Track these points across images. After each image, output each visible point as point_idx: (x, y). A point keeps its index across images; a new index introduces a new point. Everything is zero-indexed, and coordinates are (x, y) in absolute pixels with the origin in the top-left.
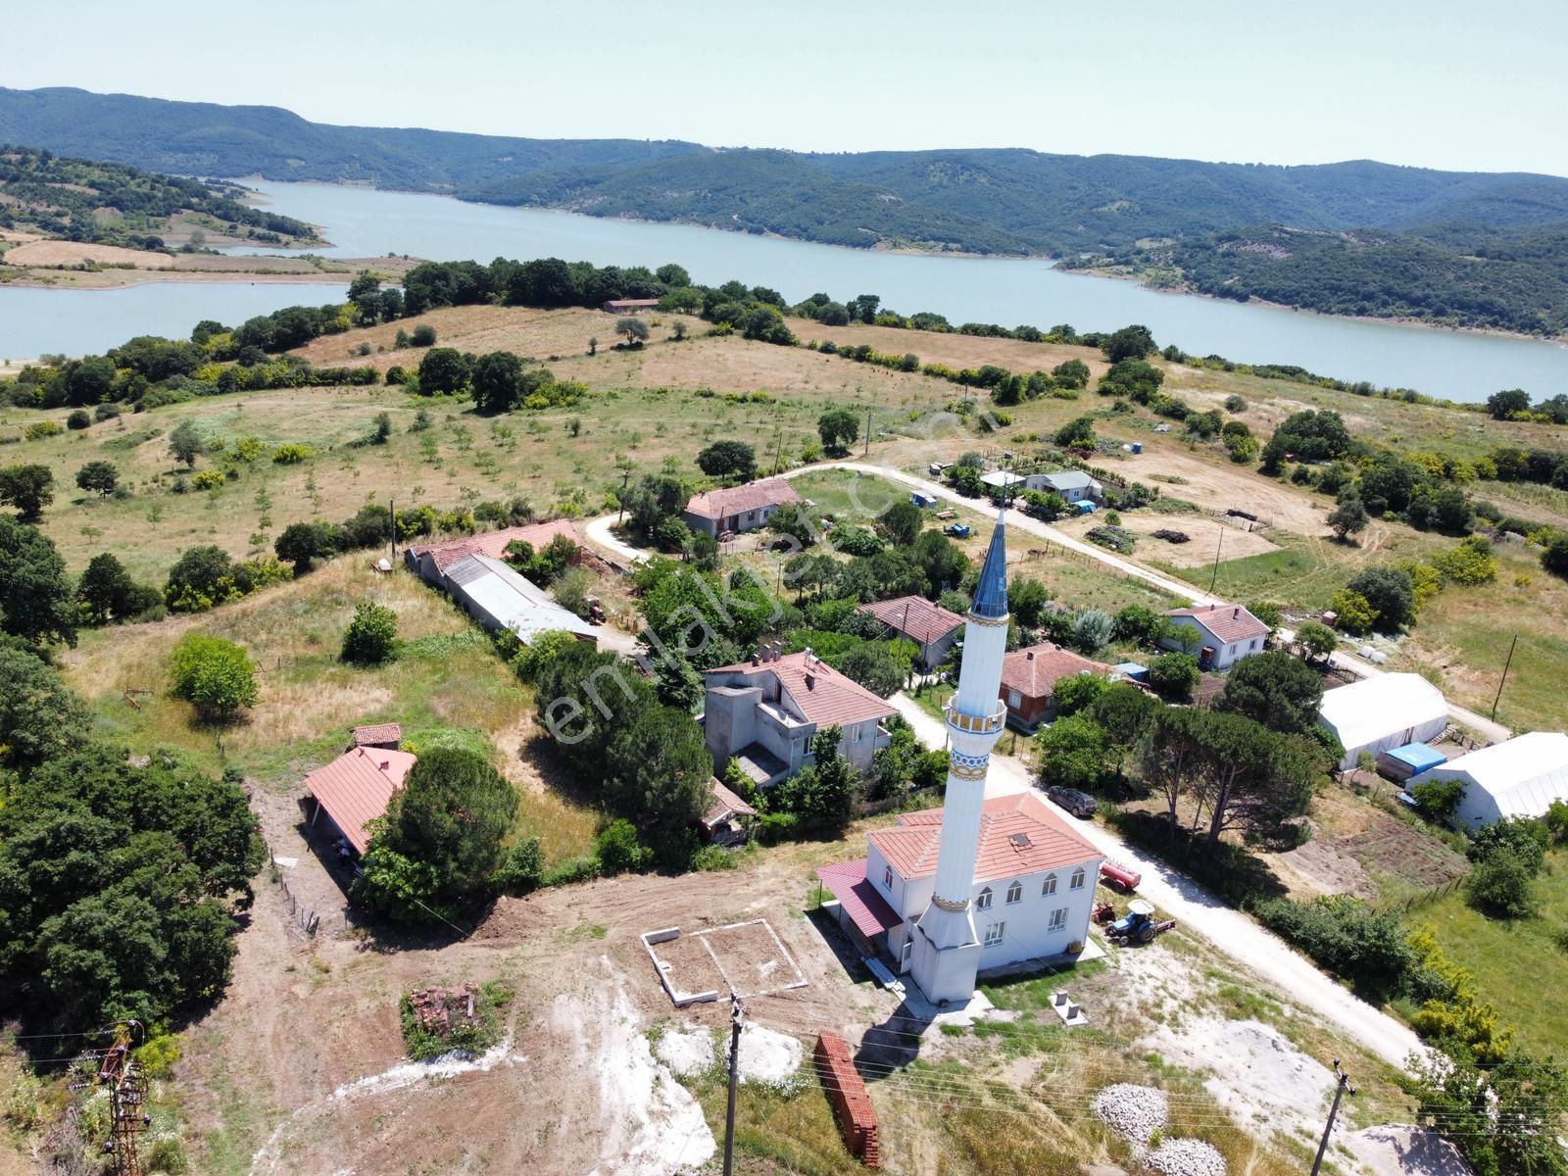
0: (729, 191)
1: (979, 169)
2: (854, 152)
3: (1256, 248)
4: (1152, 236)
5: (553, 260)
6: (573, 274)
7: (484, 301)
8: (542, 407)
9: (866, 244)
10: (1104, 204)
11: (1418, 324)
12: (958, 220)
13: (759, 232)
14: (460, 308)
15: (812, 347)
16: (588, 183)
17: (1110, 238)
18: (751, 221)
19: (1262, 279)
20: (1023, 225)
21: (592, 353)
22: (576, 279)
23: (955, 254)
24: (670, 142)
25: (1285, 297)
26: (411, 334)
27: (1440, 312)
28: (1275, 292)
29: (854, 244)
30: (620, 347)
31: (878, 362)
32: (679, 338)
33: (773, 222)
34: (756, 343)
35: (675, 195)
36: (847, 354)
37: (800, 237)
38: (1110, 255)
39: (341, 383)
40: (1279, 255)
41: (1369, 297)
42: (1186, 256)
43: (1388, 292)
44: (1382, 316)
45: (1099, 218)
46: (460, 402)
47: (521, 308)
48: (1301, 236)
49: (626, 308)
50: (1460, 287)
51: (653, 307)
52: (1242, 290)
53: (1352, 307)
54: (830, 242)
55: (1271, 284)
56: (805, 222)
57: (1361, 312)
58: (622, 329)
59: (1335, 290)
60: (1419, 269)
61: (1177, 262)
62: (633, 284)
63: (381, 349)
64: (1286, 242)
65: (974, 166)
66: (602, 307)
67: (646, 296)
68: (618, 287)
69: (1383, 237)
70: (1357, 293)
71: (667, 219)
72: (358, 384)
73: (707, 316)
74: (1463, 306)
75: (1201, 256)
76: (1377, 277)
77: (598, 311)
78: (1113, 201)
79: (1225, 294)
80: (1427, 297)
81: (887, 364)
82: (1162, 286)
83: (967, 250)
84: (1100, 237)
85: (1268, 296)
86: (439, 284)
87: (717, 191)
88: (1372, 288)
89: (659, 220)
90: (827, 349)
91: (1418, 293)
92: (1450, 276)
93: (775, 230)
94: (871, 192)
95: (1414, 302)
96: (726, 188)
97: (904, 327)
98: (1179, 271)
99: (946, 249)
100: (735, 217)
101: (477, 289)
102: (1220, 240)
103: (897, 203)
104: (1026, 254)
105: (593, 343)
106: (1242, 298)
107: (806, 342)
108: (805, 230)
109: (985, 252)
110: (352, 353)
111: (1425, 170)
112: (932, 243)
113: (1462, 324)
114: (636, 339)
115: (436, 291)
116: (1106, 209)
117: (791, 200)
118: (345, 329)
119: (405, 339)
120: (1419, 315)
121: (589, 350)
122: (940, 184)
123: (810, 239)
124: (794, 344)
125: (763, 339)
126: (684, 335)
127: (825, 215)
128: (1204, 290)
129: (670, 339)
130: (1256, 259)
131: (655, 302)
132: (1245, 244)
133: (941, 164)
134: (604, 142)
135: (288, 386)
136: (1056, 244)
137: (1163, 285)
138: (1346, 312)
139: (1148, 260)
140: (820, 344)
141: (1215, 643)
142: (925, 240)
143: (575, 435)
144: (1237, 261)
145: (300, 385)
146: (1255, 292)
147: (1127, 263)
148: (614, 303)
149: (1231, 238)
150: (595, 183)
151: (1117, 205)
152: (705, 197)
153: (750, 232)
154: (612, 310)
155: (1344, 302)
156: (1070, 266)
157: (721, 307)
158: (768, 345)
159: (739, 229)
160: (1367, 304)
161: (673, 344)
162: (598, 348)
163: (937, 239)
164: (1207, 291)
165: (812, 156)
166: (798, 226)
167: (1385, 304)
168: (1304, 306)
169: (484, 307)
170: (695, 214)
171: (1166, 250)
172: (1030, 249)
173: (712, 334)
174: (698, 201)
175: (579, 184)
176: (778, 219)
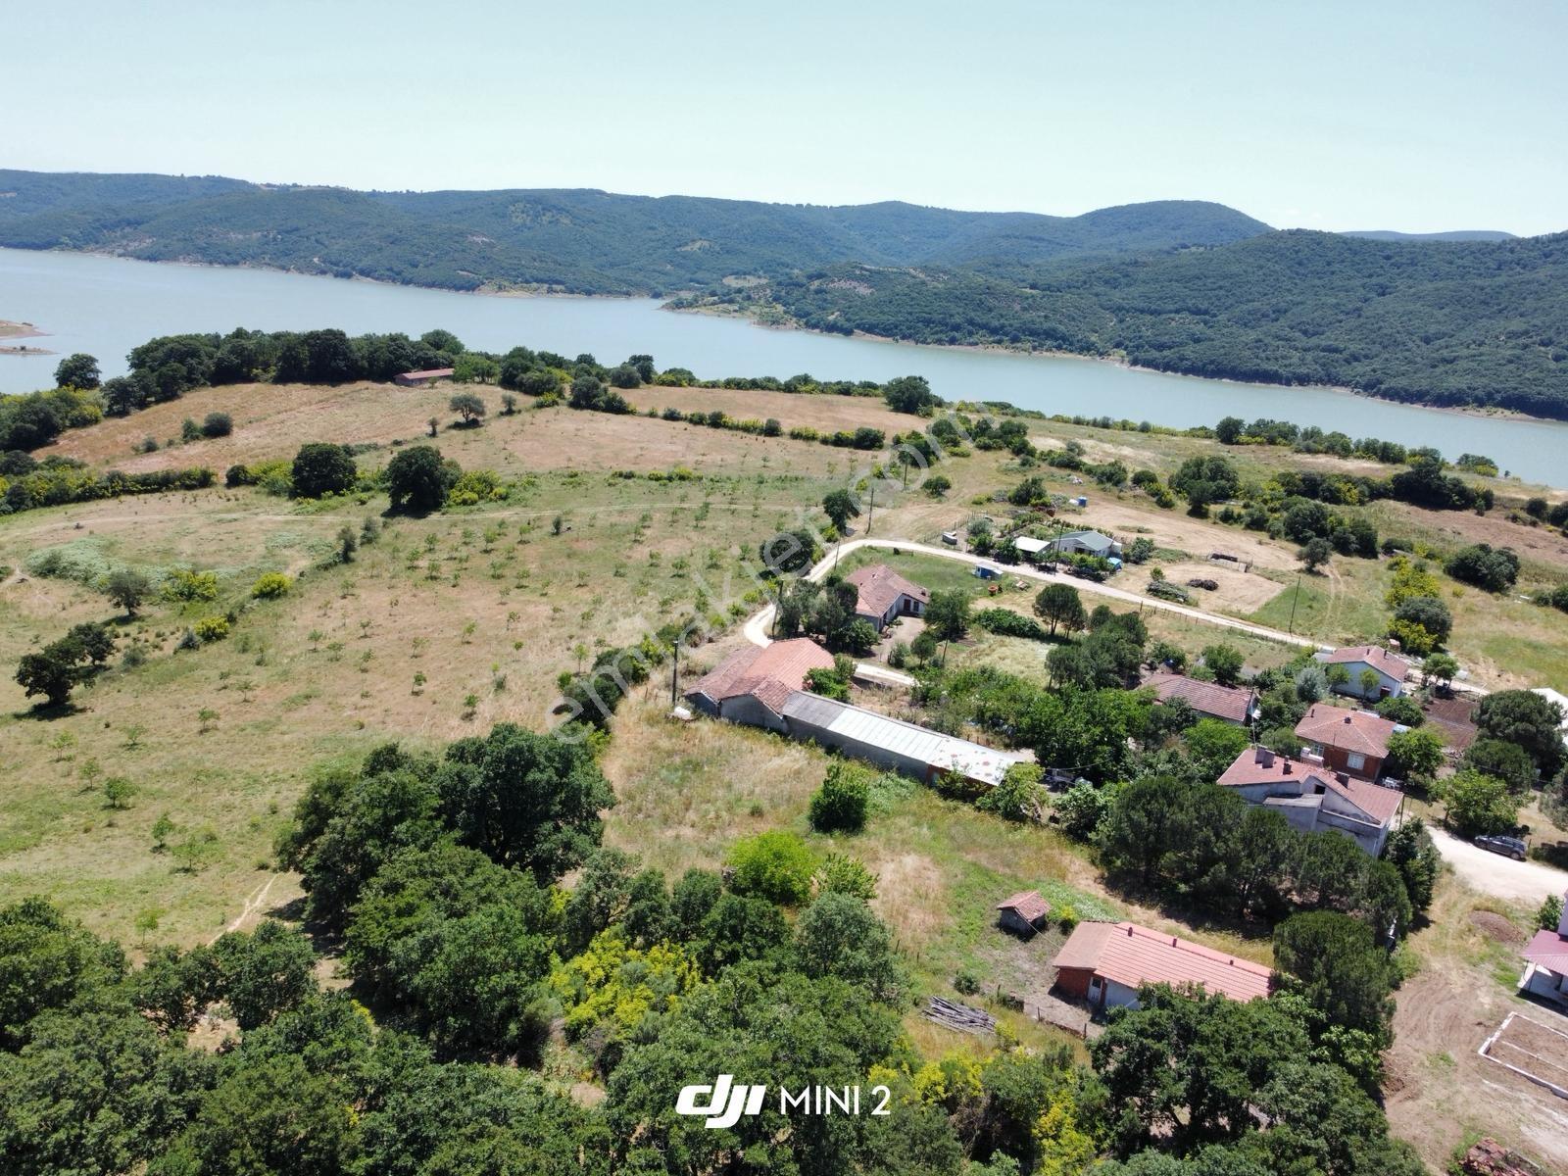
0: (302, 233)
1: (560, 210)
2: (418, 191)
3: (844, 285)
4: (737, 274)
5: (329, 332)
7: (249, 379)
8: (473, 503)
9: (470, 287)
10: (686, 244)
11: (1000, 350)
12: (555, 262)
13: (347, 276)
14: (221, 390)
15: (652, 415)
17: (699, 275)
18: (336, 264)
19: (862, 314)
20: (612, 265)
21: (434, 434)
22: (359, 353)
23: (560, 295)
24: (209, 178)
25: (884, 329)
26: (200, 422)
27: (1015, 340)
28: (876, 326)
29: (458, 288)
30: (457, 426)
31: (737, 428)
32: (510, 412)
33: (360, 266)
34: (587, 414)
35: (240, 237)
36: (697, 421)
37: (394, 280)
38: (713, 294)
39: (169, 489)
40: (863, 290)
41: (957, 328)
42: (783, 293)
43: (971, 322)
44: (971, 344)
45: (684, 257)
47: (299, 385)
48: (879, 272)
49: (421, 381)
50: (1027, 316)
51: (447, 377)
52: (847, 325)
53: (943, 337)
54: (431, 285)
55: (871, 319)
56: (398, 266)
57: (953, 341)
58: (458, 404)
59: (928, 322)
60: (991, 302)
61: (776, 299)
63: (170, 443)
64: (868, 278)
65: (554, 207)
66: (393, 381)
67: (436, 367)
68: (407, 358)
69: (945, 273)
70: (946, 325)
71: (236, 263)
72: (189, 488)
73: (509, 381)
74: (1033, 333)
75: (797, 293)
76: (961, 310)
77: (389, 385)
78: (694, 241)
79: (831, 328)
80: (1003, 327)
81: (746, 429)
82: (773, 323)
83: (572, 292)
84: (688, 276)
85: (870, 329)
86: (193, 362)
87: (287, 232)
88: (957, 319)
89: (226, 264)
90: (672, 416)
91: (995, 323)
92: (1017, 307)
93: (366, 273)
94: (461, 234)
95: (994, 331)
96: (297, 229)
97: (681, 385)
98: (780, 308)
99: (550, 291)
100: (316, 260)
101: (241, 366)
102: (811, 277)
103: (491, 246)
104: (628, 294)
105: (434, 423)
106: (848, 332)
107: (646, 410)
108: (399, 274)
109: (589, 293)
110: (136, 450)
111: (945, 211)
112: (535, 285)
113: (1035, 349)
114: (472, 416)
115: (191, 370)
116: (688, 248)
117: (376, 242)
118: (95, 421)
119: (195, 429)
120: (999, 342)
121: (429, 430)
122: (524, 225)
123: (406, 282)
124: (632, 413)
125: (595, 408)
126: (514, 408)
127: (418, 257)
128: (811, 326)
129: (502, 414)
130: (845, 295)
131: (449, 372)
132: (833, 281)
133: (521, 205)
134: (128, 176)
135: (102, 497)
136: (653, 283)
137: (775, 322)
138: (939, 342)
139: (749, 298)
140: (661, 413)
142: (527, 282)
143: (557, 534)
144: (829, 297)
145: (115, 494)
146: (858, 327)
147: (731, 301)
148: (409, 376)
149: (820, 276)
150: (140, 223)
151: (698, 244)
152: (275, 239)
153: (336, 276)
154: (408, 383)
155: (936, 333)
156: (679, 305)
158: (599, 415)
159: (323, 272)
160: (957, 335)
161: (506, 419)
162: (439, 428)
163: (538, 281)
164: (815, 326)
165: (374, 194)
166: (390, 269)
167: (971, 334)
168: (904, 338)
169: (252, 387)
170: (267, 257)
171: (763, 287)
172: (631, 289)
173: (540, 406)
174: (267, 243)
175: (118, 224)
176: (367, 262)
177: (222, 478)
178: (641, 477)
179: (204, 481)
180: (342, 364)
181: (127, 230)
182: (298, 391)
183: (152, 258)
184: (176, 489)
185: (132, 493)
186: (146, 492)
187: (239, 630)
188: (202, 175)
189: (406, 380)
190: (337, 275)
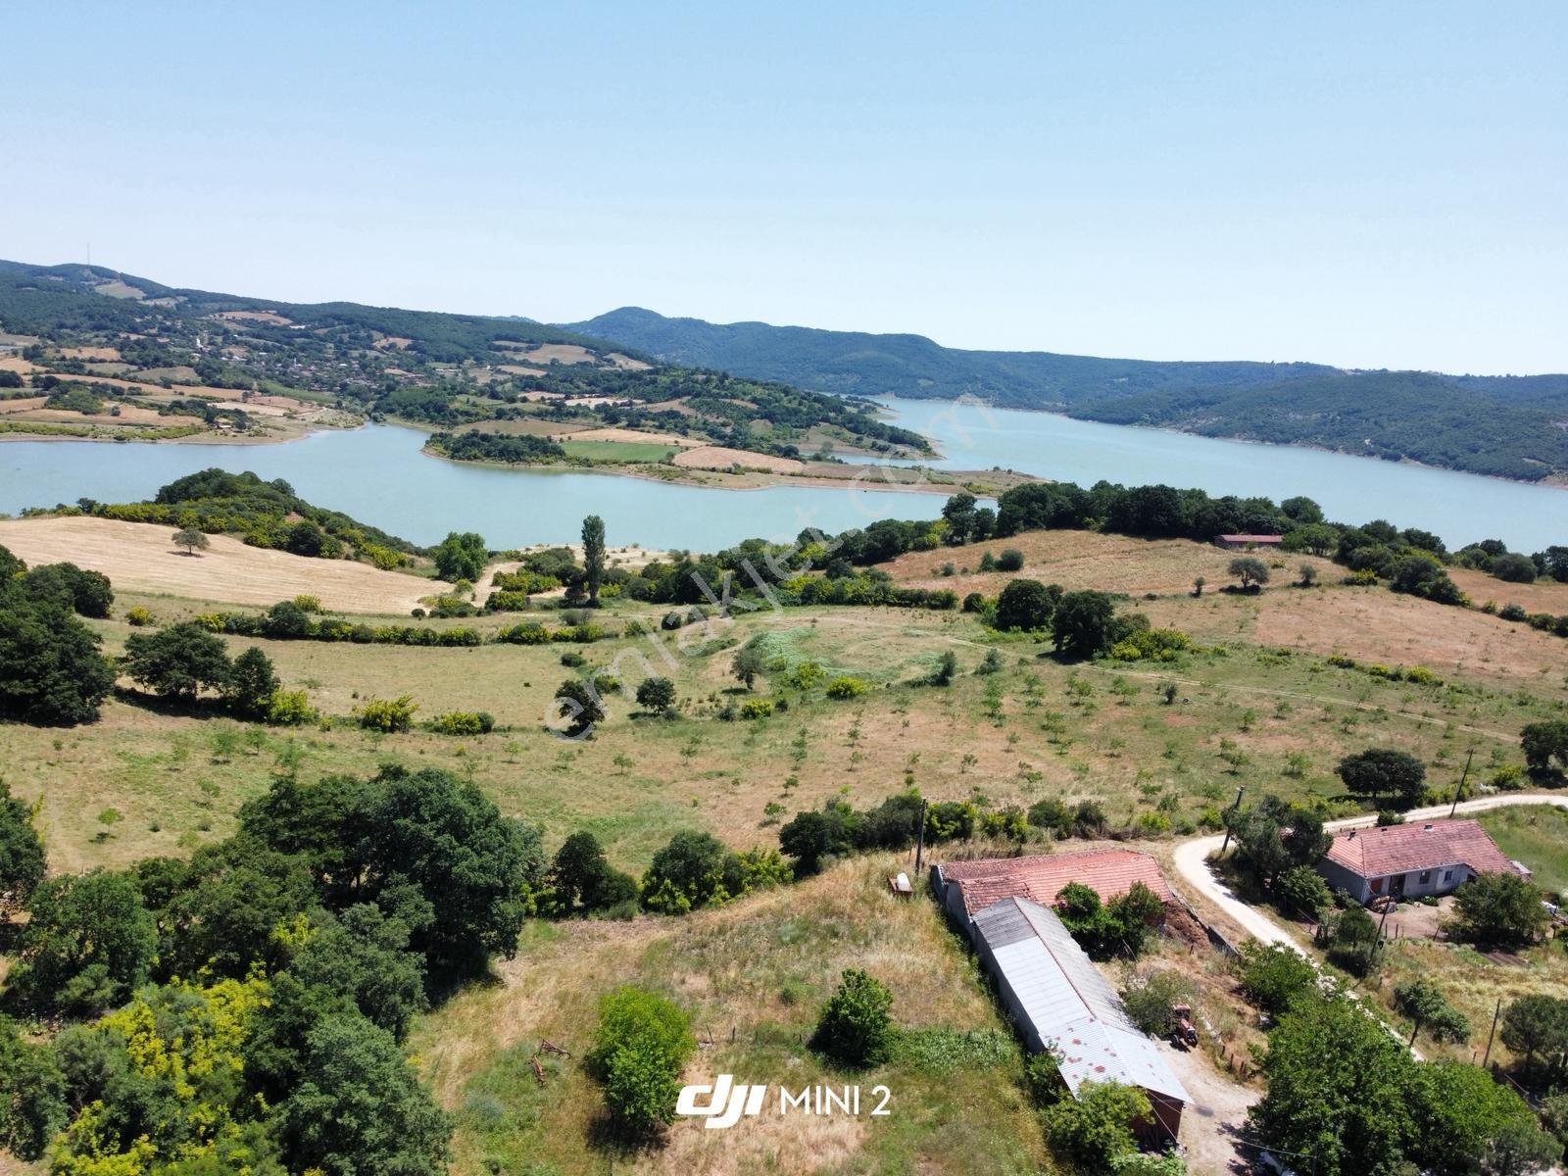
0: (1364, 414)
5: (1162, 488)
6: (1183, 504)
7: (1080, 526)
8: (1132, 659)
9: (1533, 476)
13: (1395, 458)
14: (1053, 533)
15: (1487, 610)
16: (1203, 403)
18: (1387, 447)
21: (1197, 595)
22: (1185, 509)
24: (1298, 364)
26: (997, 557)
29: (1517, 477)
30: (1232, 590)
32: (1306, 585)
33: (1413, 448)
34: (1405, 598)
35: (1299, 417)
36: (1541, 623)
37: (1445, 465)
39: (917, 605)
46: (1038, 641)
47: (1120, 536)
49: (1241, 544)
51: (1274, 544)
54: (1486, 472)
56: (1454, 450)
58: (1236, 569)
62: (1253, 517)
63: (965, 571)
66: (1213, 542)
67: (1269, 531)
68: (1235, 520)
71: (1287, 442)
72: (933, 607)
73: (1342, 558)
77: (1207, 545)
86: (1035, 505)
87: (1348, 413)
89: (1277, 442)
90: (1511, 615)
93: (1415, 456)
94: (1543, 418)
96: (1359, 411)
100: (1367, 441)
101: (1074, 513)
105: (1199, 583)
107: (1485, 604)
108: (1453, 458)
110: (935, 572)
114: (1252, 582)
115: (1032, 512)
117: (1438, 425)
118: (932, 547)
119: (990, 562)
121: (1194, 590)
123: (1458, 468)
124: (1463, 604)
125: (1419, 593)
126: (1312, 581)
127: (1481, 442)
129: (1295, 585)
131: (1278, 539)
134: (1224, 364)
135: (865, 604)
140: (1501, 608)
143: (1169, 703)
145: (877, 603)
148: (1228, 538)
150: (1211, 403)
152: (1333, 420)
153: (1383, 458)
154: (1225, 545)
157: (1363, 551)
159: (1371, 454)
161: (1299, 592)
162: (1204, 589)
165: (1467, 378)
166: (1445, 454)
169: (1078, 533)
170: (1320, 437)
173: (1350, 583)
174: (1324, 424)
175: (1193, 404)
176: (1420, 445)
177: (960, 604)
178: (1361, 669)
179: (945, 602)
180: (1162, 519)
181: (1201, 409)
182: (1116, 540)
183: (1211, 434)
184: (923, 607)
185: (889, 604)
186: (900, 605)
188: (1291, 361)
189: (1224, 541)
190: (1385, 457)
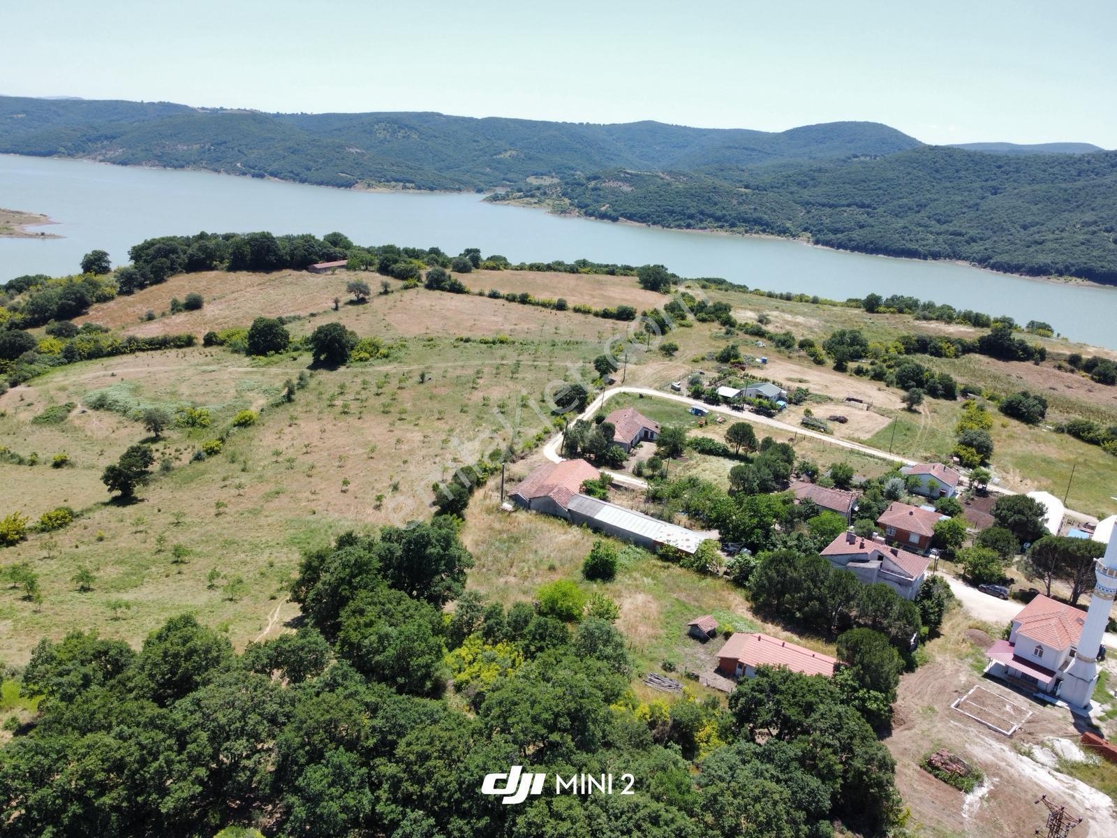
0: (228, 145)
1: (411, 128)
2: (309, 113)
3: (611, 184)
4: (536, 175)
5: (264, 234)
6: (281, 247)
7: (211, 268)
8: (367, 360)
9: (348, 185)
10: (500, 153)
11: (722, 233)
12: (407, 166)
13: (261, 176)
14: (193, 275)
15: (481, 294)
16: (107, 138)
17: (510, 176)
18: (253, 168)
19: (625, 206)
20: (448, 168)
21: (336, 309)
22: (284, 251)
23: (411, 191)
24: (161, 104)
25: (640, 217)
26: (182, 299)
27: (733, 225)
28: (635, 215)
29: (339, 186)
30: (352, 303)
31: (538, 304)
32: (386, 292)
33: (270, 169)
34: (437, 293)
35: (185, 148)
36: (511, 299)
37: (294, 180)
38: (520, 190)
39: (166, 348)
40: (626, 188)
41: (691, 217)
42: (569, 190)
43: (702, 213)
44: (701, 228)
45: (499, 163)
46: (295, 359)
47: (245, 272)
48: (637, 175)
49: (326, 269)
50: (743, 208)
51: (342, 267)
52: (614, 214)
53: (682, 223)
54: (320, 183)
55: (631, 210)
56: (297, 169)
57: (688, 226)
58: (352, 288)
59: (671, 213)
60: (716, 198)
61: (564, 195)
62: (325, 250)
63: (163, 314)
64: (630, 179)
65: (406, 126)
66: (307, 269)
67: (335, 259)
68: (316, 254)
69: (684, 175)
70: (684, 214)
71: (182, 167)
72: (180, 347)
73: (384, 270)
74: (746, 221)
75: (579, 190)
76: (695, 204)
77: (304, 272)
78: (505, 151)
79: (603, 216)
80: (724, 216)
81: (544, 305)
82: (562, 212)
83: (419, 188)
84: (502, 176)
85: (631, 217)
86: (171, 256)
87: (218, 144)
88: (693, 211)
89: (175, 167)
90: (494, 296)
91: (719, 213)
92: (735, 202)
93: (273, 175)
94: (341, 146)
95: (718, 219)
96: (225, 143)
97: (499, 269)
98: (567, 201)
99: (404, 188)
100: (238, 165)
101: (204, 259)
102: (589, 179)
103: (363, 155)
104: (459, 190)
106: (615, 219)
107: (477, 291)
108: (298, 175)
109: (431, 189)
110: (142, 319)
111: (685, 127)
112: (393, 183)
113: (746, 232)
114: (361, 296)
116: (502, 156)
117: (281, 152)
118: (112, 298)
119: (178, 304)
120: (722, 227)
121: (334, 305)
122: (385, 139)
123: (303, 181)
124: (467, 293)
125: (443, 289)
126: (389, 289)
127: (311, 163)
128: (589, 214)
129: (381, 294)
130: (614, 192)
131: (344, 262)
132: (605, 182)
133: (383, 125)
135: (124, 353)
136: (476, 182)
137: (563, 212)
138: (679, 226)
139: (545, 193)
140: (487, 293)
141: (945, 487)
142: (388, 181)
143: (422, 382)
144: (601, 193)
145: (132, 351)
146: (622, 215)
147: (532, 196)
148: (318, 266)
149: (595, 178)
150: (114, 138)
151: (509, 153)
152: (209, 150)
153: (253, 176)
154: (317, 271)
155: (677, 220)
156: (495, 199)
158: (446, 294)
159: (244, 174)
160: (692, 222)
161: (384, 297)
162: (339, 304)
163: (396, 180)
164: (591, 215)
165: (278, 115)
166: (292, 172)
167: (701, 221)
168: (654, 223)
169: (214, 273)
170: (204, 162)
171: (555, 186)
172: (462, 186)
173: (406, 288)
174: (204, 152)
175: (98, 139)
176: (275, 167)
177: (201, 340)
178: (475, 341)
179: (189, 342)
180: (273, 258)
181: (105, 143)
182: (244, 277)
184: (171, 348)
185: (143, 350)
186: (152, 349)
187: (228, 448)
188: (156, 101)
189: (316, 269)
190: (254, 176)
